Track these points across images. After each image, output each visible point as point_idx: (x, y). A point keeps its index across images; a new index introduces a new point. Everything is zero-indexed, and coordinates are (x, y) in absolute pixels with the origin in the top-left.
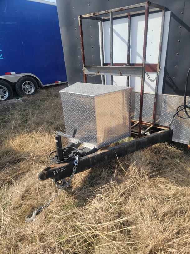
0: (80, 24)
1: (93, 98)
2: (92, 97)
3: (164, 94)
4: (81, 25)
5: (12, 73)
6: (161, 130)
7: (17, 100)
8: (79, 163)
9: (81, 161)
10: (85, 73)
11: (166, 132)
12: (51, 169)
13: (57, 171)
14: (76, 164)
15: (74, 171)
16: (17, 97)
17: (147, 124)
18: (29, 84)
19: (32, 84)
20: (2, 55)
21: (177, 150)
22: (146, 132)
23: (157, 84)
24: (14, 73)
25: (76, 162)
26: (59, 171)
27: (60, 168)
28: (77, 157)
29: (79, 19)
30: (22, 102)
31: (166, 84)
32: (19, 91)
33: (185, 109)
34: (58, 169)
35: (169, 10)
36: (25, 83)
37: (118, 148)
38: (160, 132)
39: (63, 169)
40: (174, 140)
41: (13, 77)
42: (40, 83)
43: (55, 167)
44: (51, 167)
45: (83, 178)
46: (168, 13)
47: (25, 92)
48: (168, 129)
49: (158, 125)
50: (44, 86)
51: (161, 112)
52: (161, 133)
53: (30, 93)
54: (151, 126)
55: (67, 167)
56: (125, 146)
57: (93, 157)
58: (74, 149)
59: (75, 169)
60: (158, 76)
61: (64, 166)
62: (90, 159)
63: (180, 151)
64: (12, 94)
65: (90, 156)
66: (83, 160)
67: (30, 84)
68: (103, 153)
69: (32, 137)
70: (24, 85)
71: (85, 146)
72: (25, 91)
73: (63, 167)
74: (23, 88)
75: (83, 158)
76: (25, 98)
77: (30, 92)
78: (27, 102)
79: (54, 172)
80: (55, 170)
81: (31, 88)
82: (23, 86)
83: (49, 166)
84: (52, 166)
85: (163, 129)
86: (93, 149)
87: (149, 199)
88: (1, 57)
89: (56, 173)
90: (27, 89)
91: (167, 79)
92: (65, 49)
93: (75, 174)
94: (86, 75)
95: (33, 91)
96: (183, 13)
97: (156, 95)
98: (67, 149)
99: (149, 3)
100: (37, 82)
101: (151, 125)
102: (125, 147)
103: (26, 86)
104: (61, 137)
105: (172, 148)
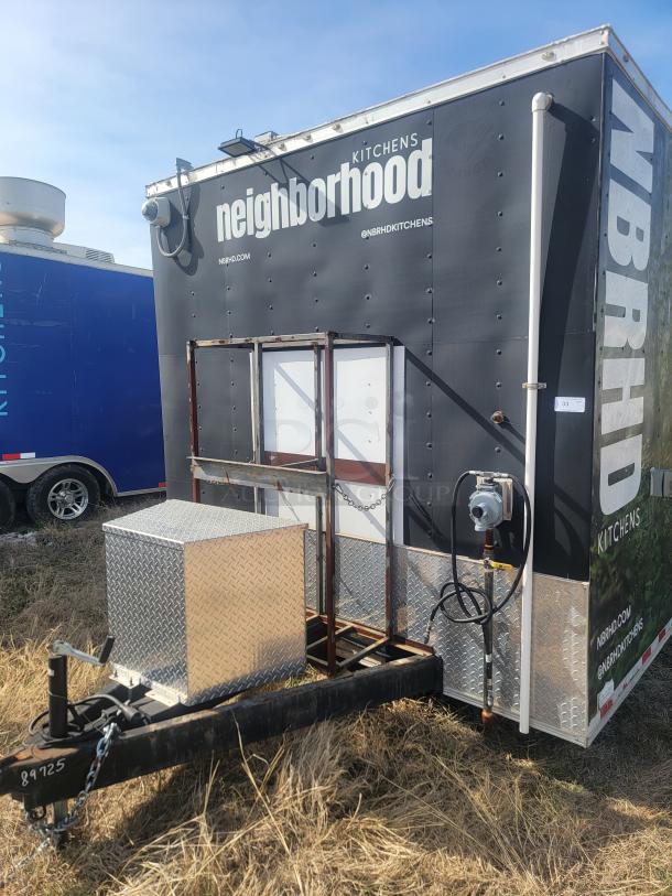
0: (189, 358)
1: (178, 549)
2: (179, 545)
3: (409, 545)
4: (192, 361)
5: (23, 456)
6: (408, 654)
7: (20, 536)
8: (111, 747)
9: (119, 743)
10: (196, 476)
11: (419, 662)
12: (17, 764)
13: (33, 774)
14: (99, 753)
15: (91, 778)
16: (22, 528)
17: (371, 634)
18: (74, 487)
19: (82, 488)
20: (6, 403)
21: (464, 730)
22: (362, 657)
23: (389, 517)
24: (33, 455)
25: (103, 747)
26: (39, 774)
27: (46, 763)
28: (108, 731)
29: (188, 348)
30: (33, 544)
31: (410, 519)
32: (36, 509)
33: (458, 593)
34: (37, 766)
35: (400, 344)
36: (61, 485)
37: (253, 708)
38: (401, 662)
39: (56, 767)
40: (449, 691)
41: (25, 466)
42: (108, 487)
43: (30, 758)
44: (17, 756)
45: (127, 809)
46: (400, 351)
47: (56, 513)
48: (428, 654)
49: (403, 641)
50: (120, 494)
51: (406, 599)
52: (404, 665)
53: (70, 517)
54: (380, 642)
55: (68, 759)
56: (276, 701)
57: (163, 732)
58: (113, 704)
59: (95, 769)
60: (390, 494)
61: (61, 757)
62: (153, 741)
63: (474, 734)
64: (12, 517)
65: (153, 727)
66: (129, 739)
67: (77, 488)
68: (199, 720)
69: (17, 663)
70: (57, 491)
71: (154, 698)
72: (55, 509)
73: (55, 761)
74: (50, 499)
75: (130, 734)
76: (48, 530)
77: (71, 511)
78: (50, 544)
79: (24, 776)
80: (28, 768)
81: (78, 500)
82: (51, 493)
83: (14, 753)
84: (23, 756)
85: (415, 654)
86: (173, 708)
87: (306, 887)
88: (3, 410)
89: (29, 778)
90: (64, 503)
91: (411, 504)
92: (167, 406)
93: (95, 787)
94: (198, 480)
95: (79, 511)
96: (430, 354)
97: (390, 545)
98: (93, 702)
99: (333, 335)
100: (99, 482)
101: (380, 638)
102: (278, 703)
103: (62, 493)
104: (69, 660)
105: (448, 722)
